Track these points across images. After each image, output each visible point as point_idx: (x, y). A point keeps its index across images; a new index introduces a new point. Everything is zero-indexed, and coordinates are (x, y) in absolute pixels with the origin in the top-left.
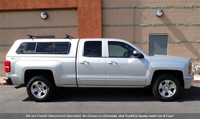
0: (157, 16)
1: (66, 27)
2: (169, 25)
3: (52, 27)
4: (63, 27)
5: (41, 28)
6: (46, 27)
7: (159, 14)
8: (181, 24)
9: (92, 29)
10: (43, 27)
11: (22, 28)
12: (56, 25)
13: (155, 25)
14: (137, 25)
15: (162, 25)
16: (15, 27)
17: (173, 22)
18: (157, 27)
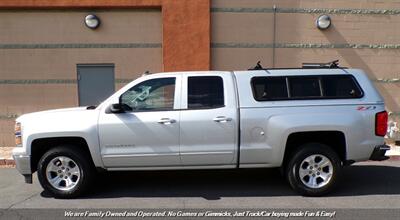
0: (319, 28)
1: (138, 46)
2: (342, 46)
3: (109, 46)
4: (131, 46)
5: (86, 46)
6: (96, 46)
7: (323, 24)
8: (364, 46)
9: (191, 52)
10: (90, 46)
11: (46, 47)
12: (117, 42)
13: (314, 47)
14: (280, 46)
15: (328, 47)
16: (30, 43)
17: (349, 41)
18: (318, 50)
